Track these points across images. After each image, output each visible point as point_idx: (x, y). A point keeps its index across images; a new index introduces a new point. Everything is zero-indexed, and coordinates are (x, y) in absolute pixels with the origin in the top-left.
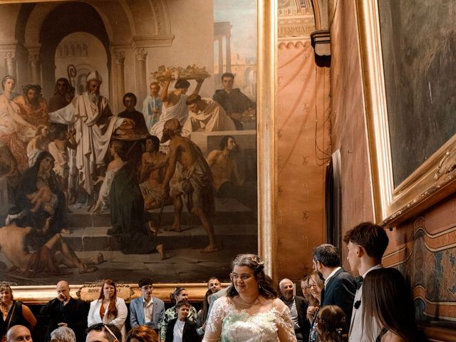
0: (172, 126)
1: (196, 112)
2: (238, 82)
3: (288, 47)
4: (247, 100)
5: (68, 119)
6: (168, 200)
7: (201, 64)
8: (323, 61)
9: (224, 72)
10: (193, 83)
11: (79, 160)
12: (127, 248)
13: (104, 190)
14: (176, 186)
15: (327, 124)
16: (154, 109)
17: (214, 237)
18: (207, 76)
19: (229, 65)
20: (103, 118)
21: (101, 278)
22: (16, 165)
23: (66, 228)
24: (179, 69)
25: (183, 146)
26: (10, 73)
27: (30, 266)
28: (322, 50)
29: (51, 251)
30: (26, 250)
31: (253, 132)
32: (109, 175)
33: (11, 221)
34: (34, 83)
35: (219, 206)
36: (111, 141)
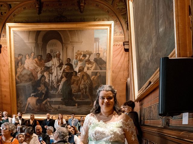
0: (81, 68)
1: (88, 64)
2: (101, 56)
3: (116, 45)
4: (104, 61)
5: (50, 65)
6: (79, 90)
7: (90, 50)
8: (127, 50)
9: (97, 53)
10: (88, 56)
11: (53, 78)
12: (67, 104)
13: (60, 87)
14: (82, 86)
15: (127, 69)
16: (76, 63)
17: (93, 102)
18: (92, 54)
19: (98, 51)
20: (61, 65)
21: (59, 113)
22: (34, 79)
23: (49, 98)
24: (84, 51)
25: (84, 74)
26: (33, 51)
27: (38, 109)
28: (126, 47)
29: (44, 105)
30: (37, 104)
31: (105, 71)
32: (62, 83)
33: (32, 96)
34: (40, 54)
36: (63, 72)
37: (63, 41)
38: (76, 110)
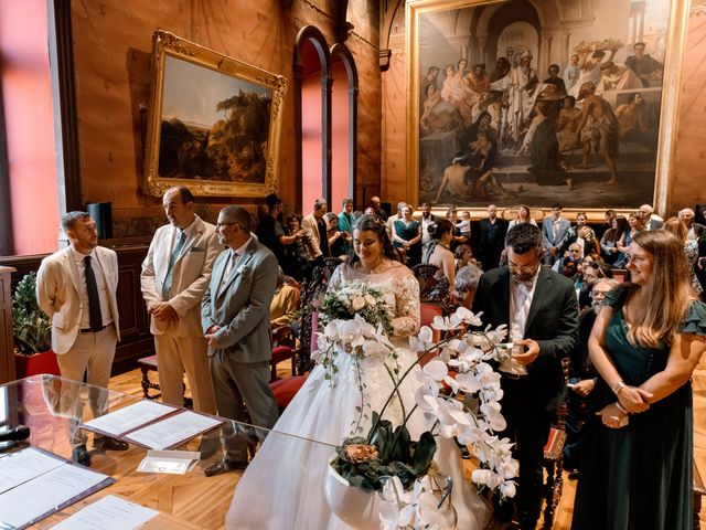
0: (587, 88)
1: (609, 76)
3: (698, 15)
4: (655, 63)
5: (505, 87)
6: (579, 145)
7: (615, 37)
9: (637, 41)
10: (608, 53)
11: (510, 117)
12: (542, 181)
13: (528, 138)
14: (587, 134)
16: (573, 75)
17: (616, 173)
18: (621, 46)
19: (641, 36)
20: (532, 84)
21: (520, 203)
22: (463, 121)
23: (496, 166)
24: (597, 43)
25: (596, 102)
27: (468, 193)
29: (484, 183)
30: (466, 182)
32: (533, 127)
33: (457, 162)
34: (481, 62)
35: (622, 149)
36: (537, 101)
37: (542, 23)
38: (569, 195)
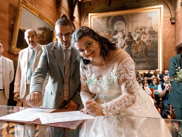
0: (139, 38)
1: (144, 35)
2: (154, 29)
4: (156, 32)
5: (117, 37)
6: (137, 53)
7: (145, 26)
8: (173, 24)
9: (151, 27)
10: (143, 29)
11: (119, 45)
14: (139, 50)
15: (174, 36)
16: (135, 35)
17: (148, 61)
18: (146, 28)
19: (152, 25)
20: (124, 37)
24: (141, 27)
25: (141, 42)
26: (105, 29)
28: (173, 21)
31: (157, 39)
32: (125, 48)
34: (110, 31)
35: (149, 54)
36: (125, 41)
37: (126, 21)
